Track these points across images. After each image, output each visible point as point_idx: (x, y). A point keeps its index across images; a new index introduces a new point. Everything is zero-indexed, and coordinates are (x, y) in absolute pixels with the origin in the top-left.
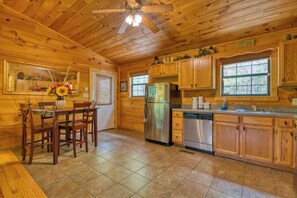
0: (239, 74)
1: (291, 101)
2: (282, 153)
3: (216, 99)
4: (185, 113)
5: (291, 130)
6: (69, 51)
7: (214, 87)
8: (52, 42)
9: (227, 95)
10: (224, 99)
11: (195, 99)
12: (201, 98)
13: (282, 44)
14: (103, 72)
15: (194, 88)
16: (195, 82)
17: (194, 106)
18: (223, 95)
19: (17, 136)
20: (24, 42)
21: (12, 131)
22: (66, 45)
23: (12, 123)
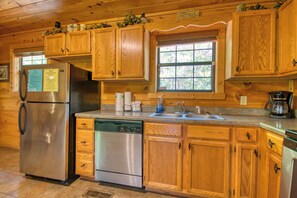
0: (179, 61)
1: (239, 99)
2: (242, 184)
3: (150, 95)
4: (97, 122)
5: (254, 146)
7: (147, 78)
9: (164, 90)
10: (160, 96)
11: (119, 95)
12: (128, 95)
13: (236, 16)
15: (117, 77)
16: (118, 69)
17: (119, 108)
18: (159, 90)
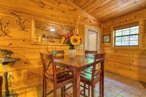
6: (72, 12)
8: (61, 5)
14: (93, 28)
19: (40, 76)
20: (44, 5)
21: (37, 72)
22: (71, 8)
23: (37, 66)
